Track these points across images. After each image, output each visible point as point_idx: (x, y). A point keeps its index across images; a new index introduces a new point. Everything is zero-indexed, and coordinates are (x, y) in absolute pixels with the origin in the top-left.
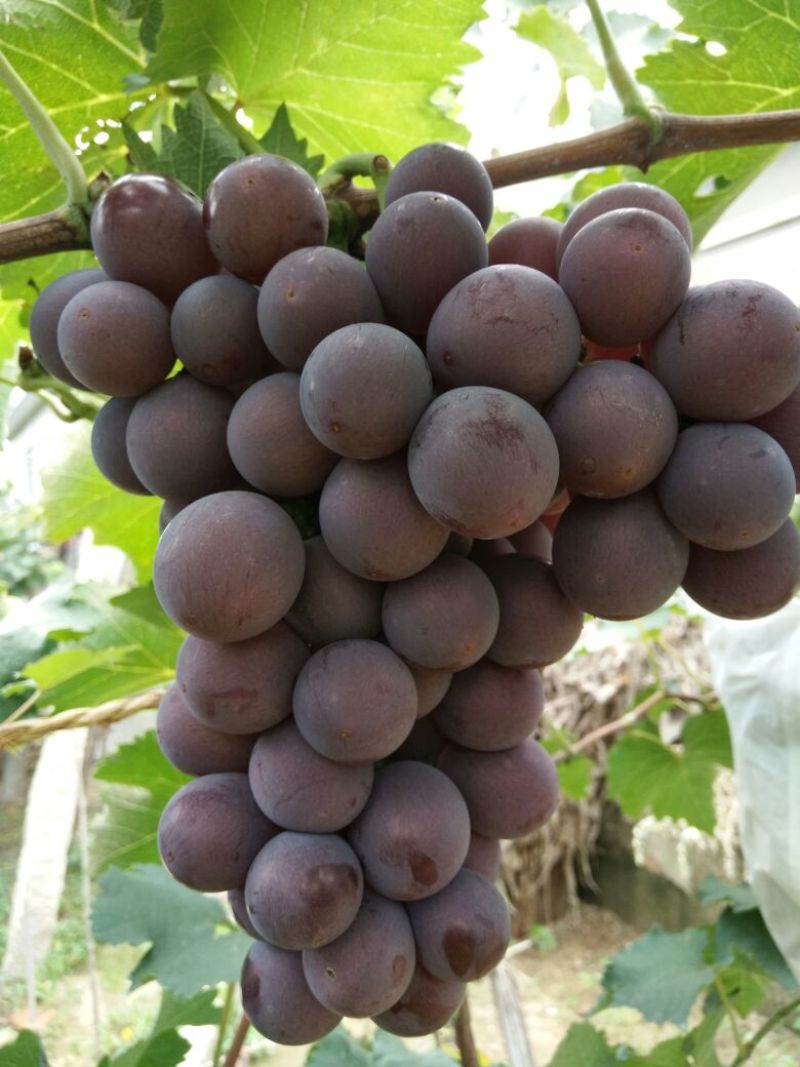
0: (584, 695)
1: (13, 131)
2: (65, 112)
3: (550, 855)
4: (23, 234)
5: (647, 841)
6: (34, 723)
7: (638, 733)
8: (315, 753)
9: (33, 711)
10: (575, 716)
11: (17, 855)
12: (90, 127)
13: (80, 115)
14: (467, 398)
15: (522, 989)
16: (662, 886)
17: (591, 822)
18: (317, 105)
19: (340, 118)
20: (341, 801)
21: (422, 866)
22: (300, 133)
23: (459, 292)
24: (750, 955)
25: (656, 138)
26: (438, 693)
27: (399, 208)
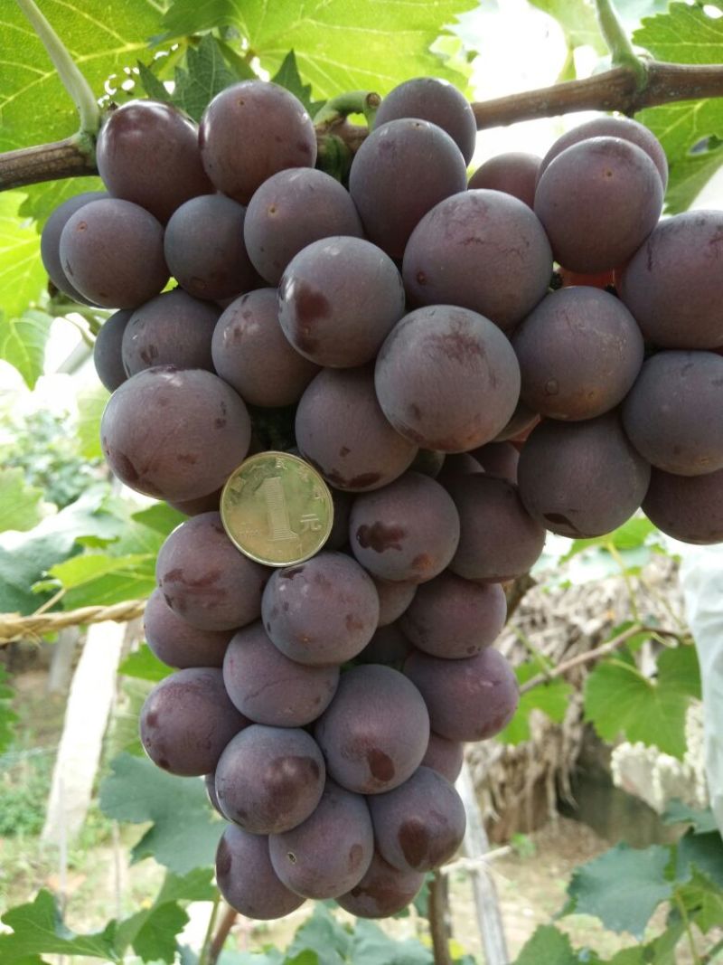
0: (572, 628)
1: (47, 75)
2: (95, 59)
3: (533, 770)
4: (38, 158)
5: (624, 764)
6: (57, 617)
7: (615, 662)
8: (282, 654)
9: (58, 607)
10: (562, 647)
11: (59, 739)
12: (118, 74)
13: (109, 63)
14: (433, 314)
15: (501, 890)
16: (637, 806)
17: (573, 743)
18: (324, 54)
19: (345, 67)
20: (305, 699)
21: (380, 764)
22: (305, 79)
23: (434, 213)
24: (708, 875)
25: (642, 86)
26: (401, 604)
27: (381, 134)
